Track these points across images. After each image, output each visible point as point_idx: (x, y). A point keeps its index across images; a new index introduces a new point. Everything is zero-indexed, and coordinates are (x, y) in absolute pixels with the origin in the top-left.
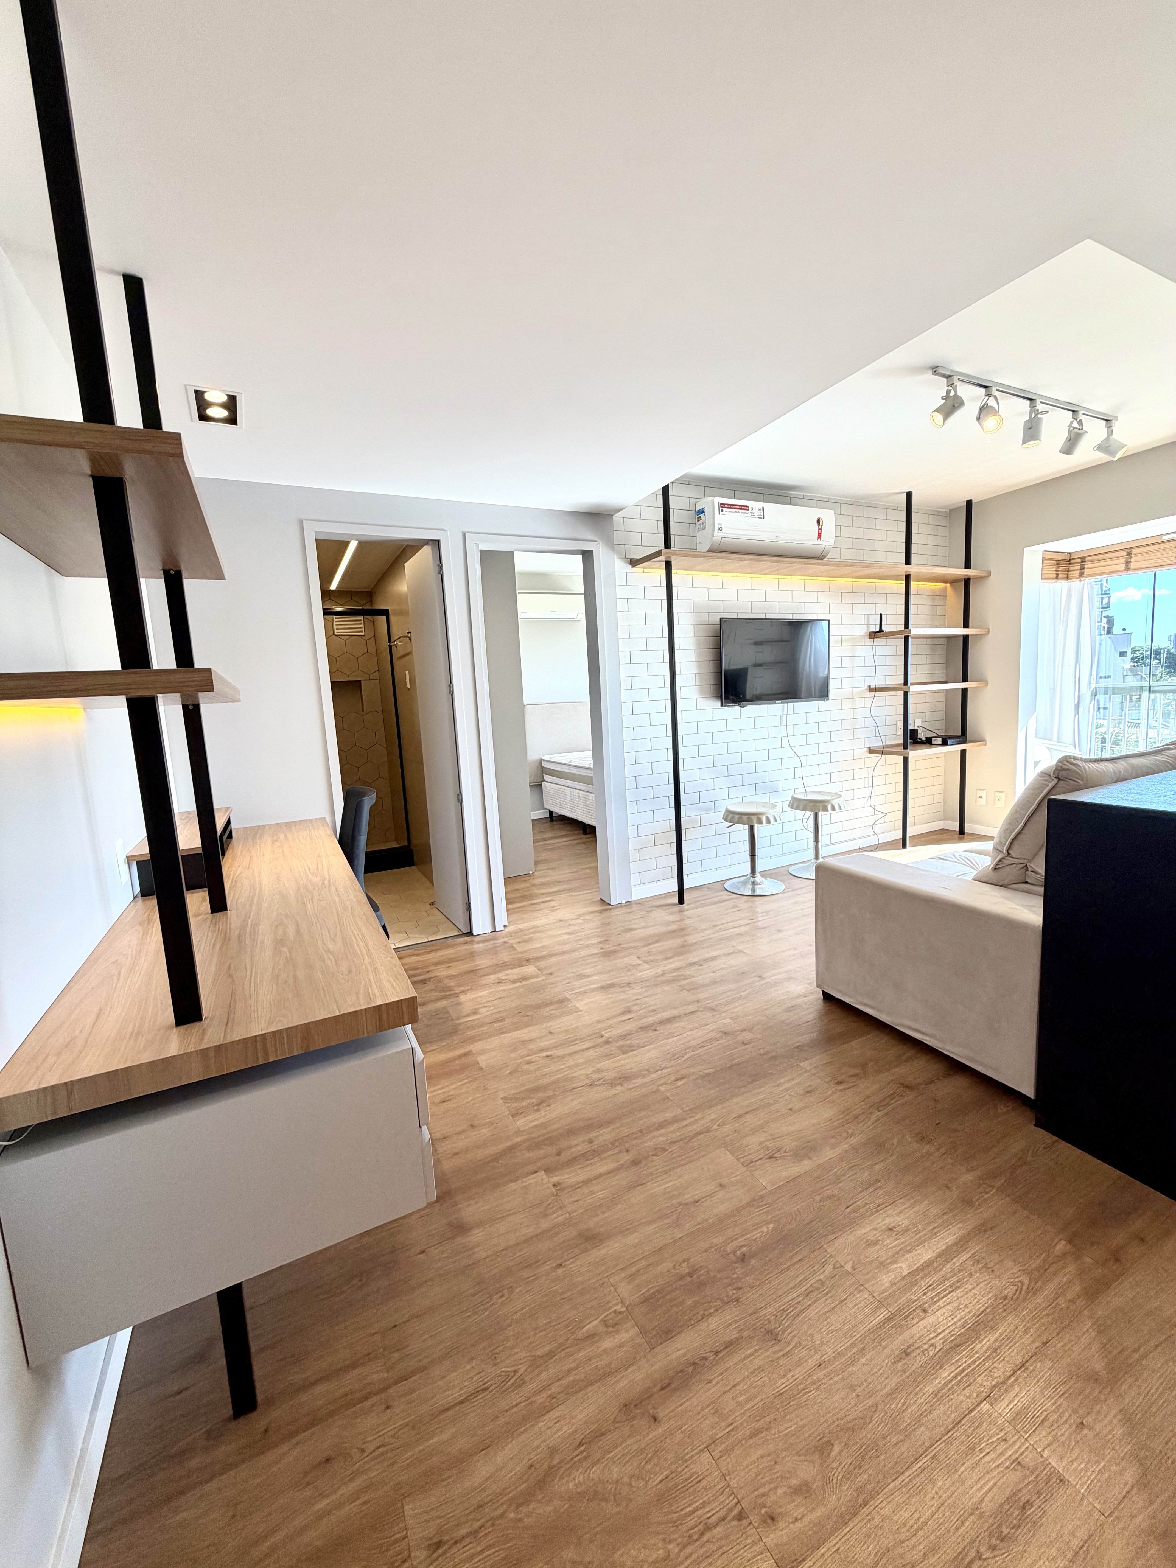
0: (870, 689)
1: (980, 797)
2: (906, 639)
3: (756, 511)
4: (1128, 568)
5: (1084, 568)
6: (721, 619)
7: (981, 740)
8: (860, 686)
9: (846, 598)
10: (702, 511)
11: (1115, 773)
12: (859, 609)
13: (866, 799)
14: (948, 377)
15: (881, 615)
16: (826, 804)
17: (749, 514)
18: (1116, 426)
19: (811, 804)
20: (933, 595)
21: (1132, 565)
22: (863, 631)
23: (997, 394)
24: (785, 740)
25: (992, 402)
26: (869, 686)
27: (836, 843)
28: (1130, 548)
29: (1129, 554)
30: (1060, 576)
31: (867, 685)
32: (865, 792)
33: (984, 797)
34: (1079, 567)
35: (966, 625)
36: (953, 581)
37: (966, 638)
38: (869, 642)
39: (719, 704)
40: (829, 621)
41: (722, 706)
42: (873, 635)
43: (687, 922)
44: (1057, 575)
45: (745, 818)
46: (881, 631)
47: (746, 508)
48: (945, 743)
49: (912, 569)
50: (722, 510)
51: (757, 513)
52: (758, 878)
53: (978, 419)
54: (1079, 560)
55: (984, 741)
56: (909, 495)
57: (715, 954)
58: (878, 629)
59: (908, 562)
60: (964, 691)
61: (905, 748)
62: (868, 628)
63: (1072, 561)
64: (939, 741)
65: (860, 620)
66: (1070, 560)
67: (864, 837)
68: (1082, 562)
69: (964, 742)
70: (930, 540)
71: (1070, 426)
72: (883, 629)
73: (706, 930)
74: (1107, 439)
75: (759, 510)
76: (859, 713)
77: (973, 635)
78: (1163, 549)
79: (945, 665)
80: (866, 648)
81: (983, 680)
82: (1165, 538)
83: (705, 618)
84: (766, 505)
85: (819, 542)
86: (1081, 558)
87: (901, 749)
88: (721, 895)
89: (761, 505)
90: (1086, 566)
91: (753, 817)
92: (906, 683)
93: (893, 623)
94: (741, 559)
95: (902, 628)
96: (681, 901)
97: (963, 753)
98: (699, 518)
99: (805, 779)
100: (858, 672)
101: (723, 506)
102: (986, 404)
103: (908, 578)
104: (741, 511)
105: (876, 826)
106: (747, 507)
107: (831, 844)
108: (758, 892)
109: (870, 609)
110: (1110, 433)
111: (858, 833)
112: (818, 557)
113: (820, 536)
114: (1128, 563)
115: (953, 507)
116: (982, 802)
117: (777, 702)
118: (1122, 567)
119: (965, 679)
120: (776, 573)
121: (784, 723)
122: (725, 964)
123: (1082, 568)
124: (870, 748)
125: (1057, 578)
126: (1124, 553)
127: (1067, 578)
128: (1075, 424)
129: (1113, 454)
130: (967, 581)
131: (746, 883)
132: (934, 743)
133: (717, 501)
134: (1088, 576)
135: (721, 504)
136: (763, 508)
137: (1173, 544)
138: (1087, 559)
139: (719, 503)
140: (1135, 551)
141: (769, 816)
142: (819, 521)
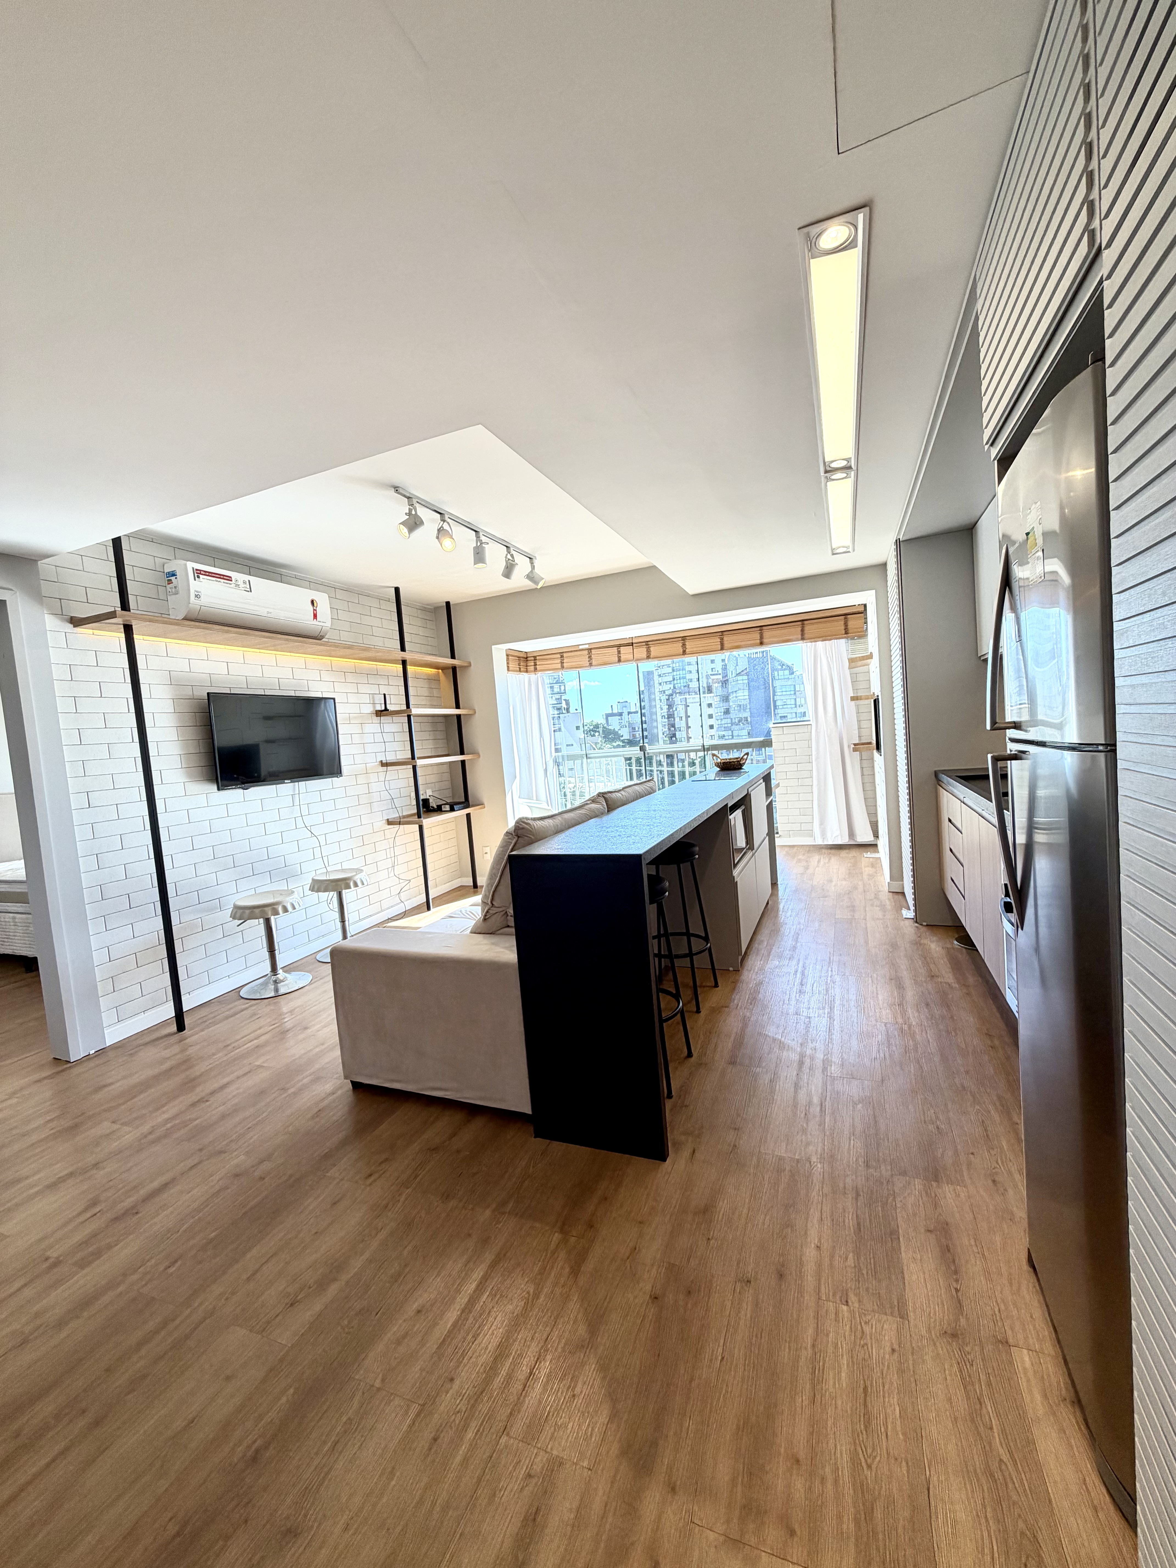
0: (384, 764)
1: (486, 853)
2: (409, 717)
3: (240, 583)
4: (563, 667)
6: (208, 694)
7: (480, 804)
8: (373, 761)
9: (350, 678)
10: (173, 574)
11: (555, 828)
12: (363, 689)
13: (390, 869)
14: (408, 498)
15: (385, 695)
16: (348, 881)
17: (233, 585)
18: (536, 563)
19: (334, 884)
20: (430, 679)
21: (565, 665)
22: (369, 709)
23: (449, 520)
24: (299, 820)
25: (446, 526)
26: (381, 761)
27: (364, 919)
28: (562, 653)
29: (562, 656)
30: (522, 669)
31: (379, 760)
32: (389, 863)
33: (489, 853)
34: (533, 664)
35: (458, 706)
36: (444, 668)
37: (459, 717)
38: (376, 719)
39: (215, 787)
40: (334, 699)
41: (219, 789)
42: (379, 713)
43: (190, 1051)
44: (520, 668)
45: (257, 911)
46: (386, 710)
47: (229, 579)
48: (452, 809)
49: (406, 655)
50: (198, 577)
51: (242, 585)
52: (281, 974)
53: (438, 538)
54: (533, 658)
55: (482, 804)
56: (397, 590)
57: (226, 1080)
58: (383, 708)
59: (403, 649)
60: (463, 763)
61: (419, 817)
62: (374, 707)
63: (529, 659)
64: (448, 808)
65: (366, 698)
66: (527, 658)
67: (392, 907)
68: (535, 660)
69: (468, 806)
70: (421, 632)
71: (506, 557)
72: (388, 707)
73: (214, 1054)
74: (532, 572)
75: (244, 582)
76: (374, 787)
77: (464, 715)
78: (579, 656)
79: (445, 741)
80: (374, 726)
81: (475, 753)
82: (581, 647)
83: (188, 692)
84: (252, 579)
85: (315, 622)
87: (415, 818)
88: (236, 1006)
89: (247, 578)
90: (538, 663)
91: (266, 909)
92: (413, 758)
93: (396, 703)
94: (227, 632)
95: (404, 707)
96: (181, 1027)
97: (468, 816)
98: (170, 582)
99: (325, 859)
100: (369, 748)
101: (198, 573)
102: (442, 527)
103: (404, 663)
104: (222, 580)
105: (402, 894)
106: (230, 577)
107: (360, 920)
108: (282, 990)
109: (374, 689)
110: (533, 567)
111: (385, 905)
112: (317, 637)
113: (315, 616)
114: (562, 663)
115: (436, 605)
117: (286, 781)
118: (559, 666)
119: (462, 752)
120: (273, 648)
121: (297, 802)
122: (237, 1089)
123: (535, 665)
124: (388, 820)
125: (520, 671)
126: (559, 656)
127: (527, 671)
128: (509, 557)
129: (536, 583)
130: (454, 669)
131: (265, 984)
132: (443, 809)
133: (191, 565)
134: (541, 671)
135: (197, 570)
136: (249, 581)
137: (586, 652)
138: (538, 658)
139: (193, 568)
140: (565, 655)
141: (285, 905)
142: (312, 602)
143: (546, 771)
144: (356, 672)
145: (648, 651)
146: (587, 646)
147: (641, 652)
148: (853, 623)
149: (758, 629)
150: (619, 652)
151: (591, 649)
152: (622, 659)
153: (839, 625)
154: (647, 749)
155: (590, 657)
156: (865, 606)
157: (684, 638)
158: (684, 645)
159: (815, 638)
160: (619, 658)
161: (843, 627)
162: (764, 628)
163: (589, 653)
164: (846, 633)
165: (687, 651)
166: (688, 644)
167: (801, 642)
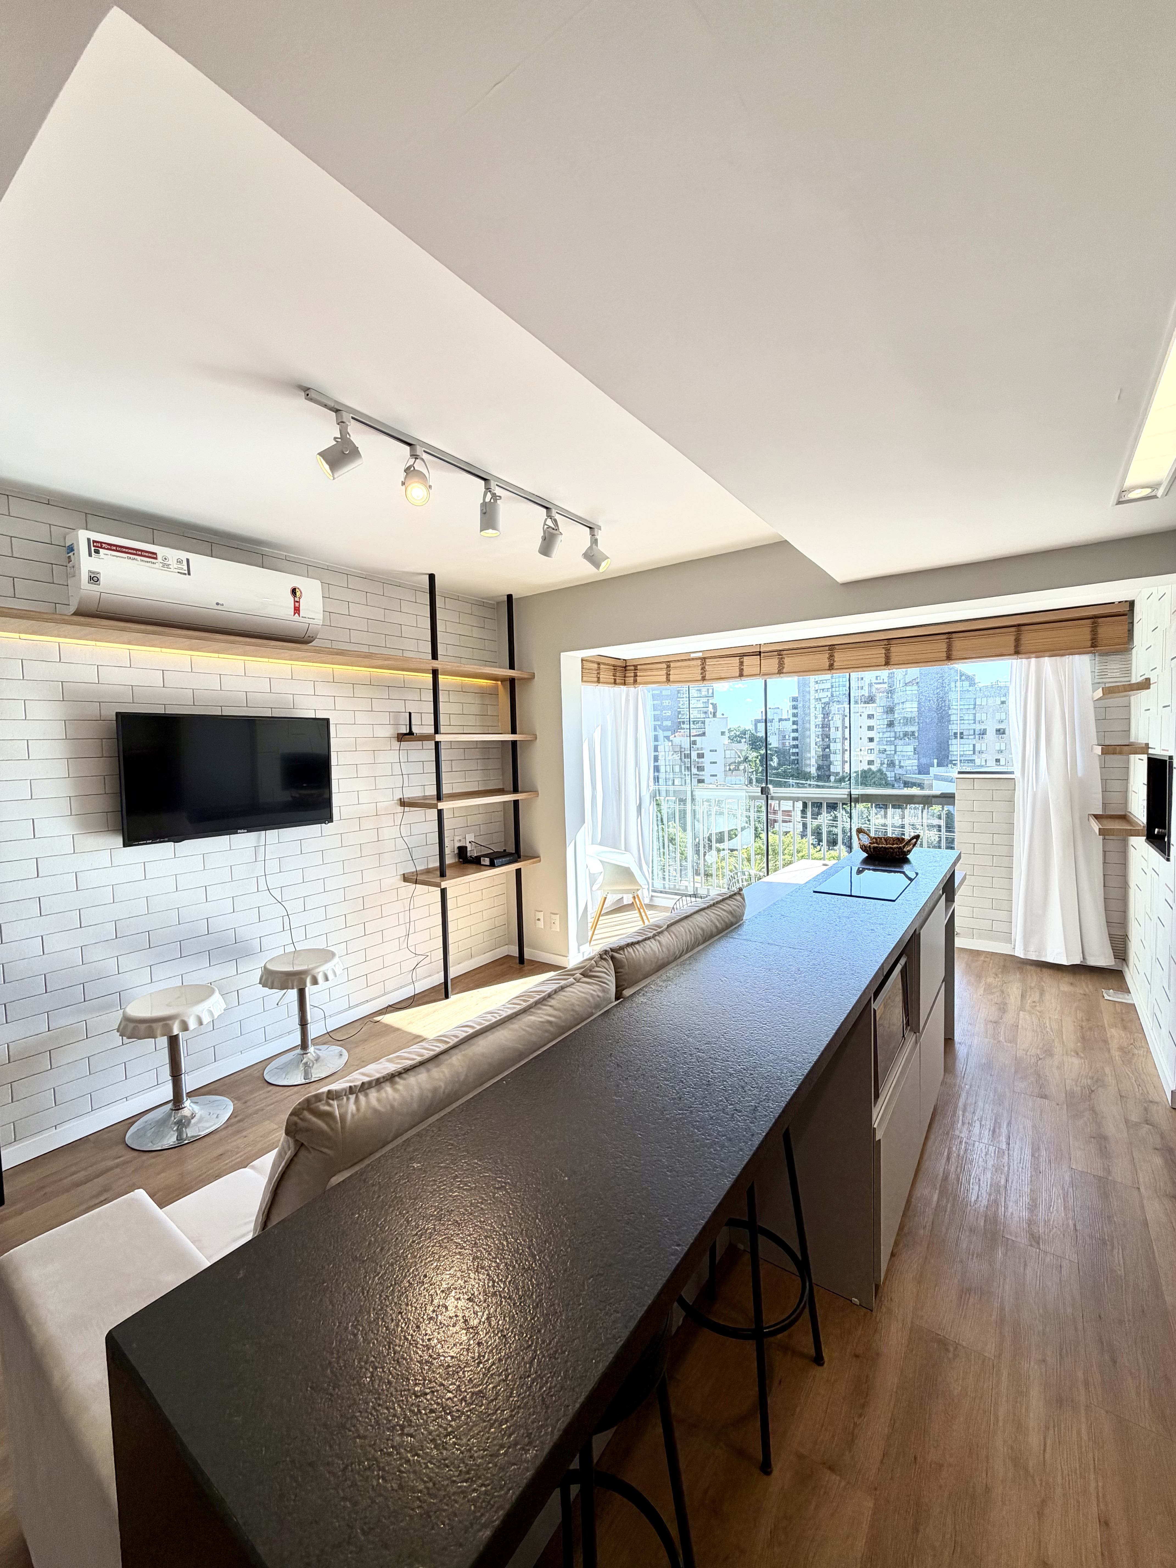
0: (403, 803)
1: (539, 920)
2: (437, 743)
3: (172, 562)
4: (668, 680)
5: (637, 676)
6: (118, 714)
7: (534, 856)
8: (388, 800)
9: (360, 692)
10: (72, 549)
12: (381, 705)
13: (401, 939)
14: (337, 411)
15: (410, 713)
17: (159, 565)
18: (600, 536)
20: (482, 693)
21: (672, 678)
22: (388, 731)
23: (425, 456)
24: (262, 880)
25: (419, 466)
26: (400, 799)
27: (357, 1005)
28: (669, 662)
29: (668, 667)
30: (618, 681)
31: (397, 797)
32: (402, 931)
33: (542, 920)
34: (632, 675)
35: (514, 731)
36: (503, 680)
37: (514, 743)
38: (397, 745)
40: (327, 720)
41: (125, 845)
42: (401, 737)
44: (615, 680)
46: (411, 733)
47: (153, 555)
48: (492, 865)
49: (438, 662)
50: (97, 552)
51: (174, 565)
52: (189, 1106)
54: (633, 668)
55: (539, 857)
56: (432, 577)
58: (407, 731)
59: (435, 656)
60: (516, 803)
61: (442, 876)
62: (398, 729)
63: (628, 668)
64: (486, 861)
65: (384, 718)
66: (626, 666)
67: (401, 987)
68: (635, 670)
69: (518, 860)
70: (476, 633)
71: (545, 524)
72: (415, 730)
74: (590, 548)
75: (179, 562)
76: (386, 833)
77: (522, 741)
78: (689, 667)
79: (500, 771)
80: (392, 754)
81: (534, 791)
82: (693, 655)
83: (93, 710)
84: (191, 556)
86: (634, 666)
87: (437, 878)
89: (184, 555)
90: (638, 674)
93: (423, 725)
95: (431, 730)
97: (518, 872)
98: (66, 559)
100: (382, 783)
101: (96, 547)
102: (412, 466)
103: (435, 673)
104: (139, 558)
105: (416, 971)
106: (155, 554)
107: (350, 1008)
108: (188, 1135)
109: (399, 706)
110: (595, 541)
111: (390, 985)
112: (300, 639)
113: (297, 610)
114: (668, 675)
115: (498, 599)
116: (541, 924)
117: (239, 831)
118: (664, 678)
119: (516, 790)
121: (261, 857)
123: (636, 676)
124: (404, 874)
125: (615, 683)
126: (665, 666)
127: (625, 684)
128: (549, 522)
129: (597, 565)
130: (512, 681)
131: (162, 1123)
132: (482, 863)
133: (83, 536)
134: (641, 684)
135: (94, 541)
136: (188, 560)
137: (699, 662)
138: (639, 667)
139: (89, 540)
140: (672, 665)
141: (186, 1019)
142: (294, 591)
143: (639, 808)
144: (371, 683)
145: (781, 665)
146: (700, 655)
147: (772, 664)
148: (1106, 630)
149: (945, 636)
150: (741, 663)
151: (705, 658)
152: (745, 673)
153: (1084, 632)
154: (772, 791)
155: (703, 668)
156: (1132, 604)
157: (832, 648)
158: (831, 657)
159: (1039, 653)
160: (741, 670)
161: (1089, 637)
162: (954, 635)
163: (703, 664)
164: (1094, 645)
165: (835, 664)
166: (838, 656)
167: (1015, 657)
